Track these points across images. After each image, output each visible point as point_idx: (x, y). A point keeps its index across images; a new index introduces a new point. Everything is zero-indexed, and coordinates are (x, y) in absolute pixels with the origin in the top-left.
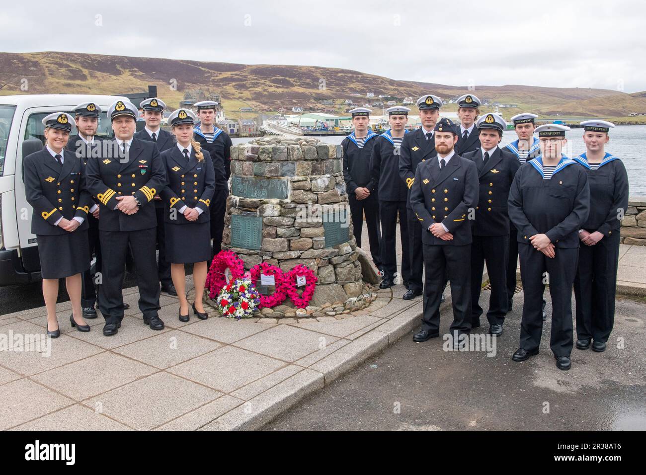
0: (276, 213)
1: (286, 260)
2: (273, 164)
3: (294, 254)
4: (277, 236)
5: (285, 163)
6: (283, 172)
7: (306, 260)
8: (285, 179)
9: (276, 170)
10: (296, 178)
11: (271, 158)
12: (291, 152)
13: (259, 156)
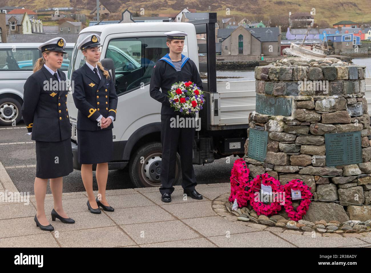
0: (279, 129)
1: (285, 174)
2: (280, 83)
3: (292, 169)
4: (279, 151)
5: (290, 83)
6: (288, 91)
7: (304, 176)
8: (289, 97)
9: (282, 90)
10: (299, 97)
11: (278, 78)
12: (296, 73)
13: (269, 77)
